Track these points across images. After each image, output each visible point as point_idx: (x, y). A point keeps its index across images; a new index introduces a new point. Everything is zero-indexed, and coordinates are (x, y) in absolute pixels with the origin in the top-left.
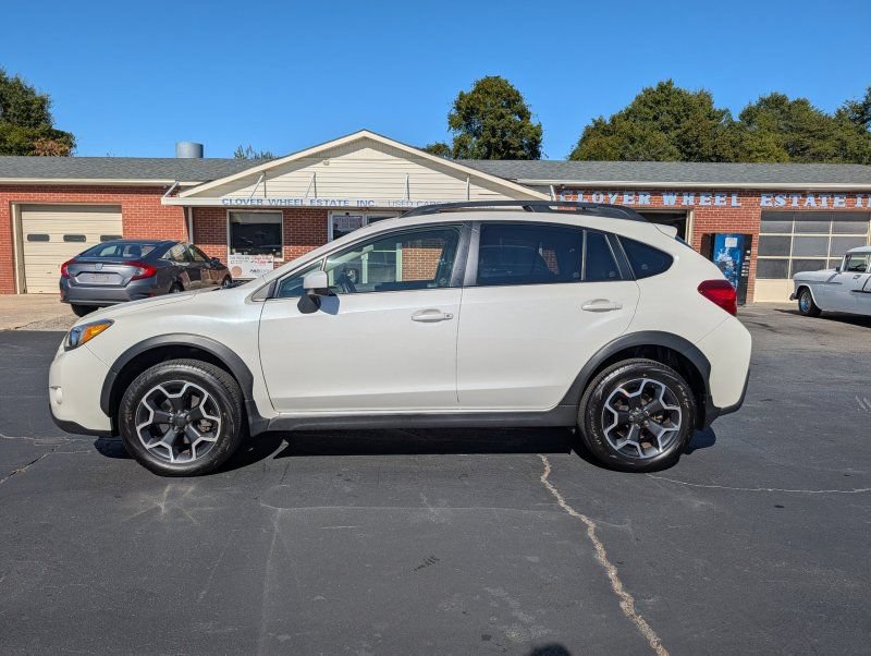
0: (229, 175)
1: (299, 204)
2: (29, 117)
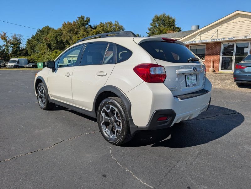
0: (188, 35)
1: (207, 41)
2: (169, 25)
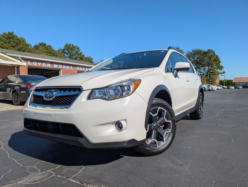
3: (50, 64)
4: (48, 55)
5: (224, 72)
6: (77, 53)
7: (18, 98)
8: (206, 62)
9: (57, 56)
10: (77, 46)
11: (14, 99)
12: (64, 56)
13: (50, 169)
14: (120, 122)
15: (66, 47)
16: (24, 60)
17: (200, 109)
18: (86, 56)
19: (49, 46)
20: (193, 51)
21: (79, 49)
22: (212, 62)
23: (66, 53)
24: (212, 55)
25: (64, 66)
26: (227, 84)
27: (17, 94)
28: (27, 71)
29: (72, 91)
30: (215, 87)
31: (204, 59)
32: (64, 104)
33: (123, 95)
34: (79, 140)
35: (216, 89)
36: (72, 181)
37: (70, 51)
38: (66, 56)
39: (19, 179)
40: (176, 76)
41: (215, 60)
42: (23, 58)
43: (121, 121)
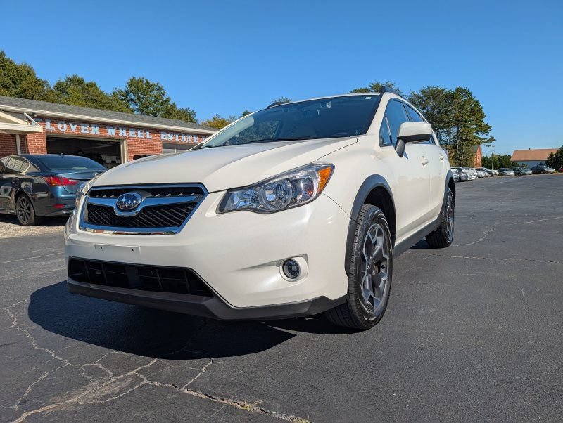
3: (98, 128)
4: (90, 106)
5: (492, 139)
6: (157, 100)
7: (29, 209)
8: (452, 116)
9: (110, 108)
10: (158, 84)
11: (20, 211)
12: (128, 107)
13: (133, 369)
14: (293, 261)
15: (130, 85)
16: (38, 120)
17: (449, 225)
18: (178, 107)
19: (91, 84)
20: (423, 92)
21: (162, 91)
22: (466, 117)
23: (132, 100)
24: (465, 101)
25: (131, 132)
26: (498, 164)
27: (28, 200)
28: (44, 144)
29: (181, 194)
30: (472, 174)
31: (447, 111)
32: (165, 225)
33: (296, 200)
34: (205, 303)
35: (474, 177)
36: (188, 392)
37: (142, 96)
38: (132, 107)
39: (69, 394)
40: (401, 154)
41: (473, 112)
42: (34, 114)
43: (296, 259)
